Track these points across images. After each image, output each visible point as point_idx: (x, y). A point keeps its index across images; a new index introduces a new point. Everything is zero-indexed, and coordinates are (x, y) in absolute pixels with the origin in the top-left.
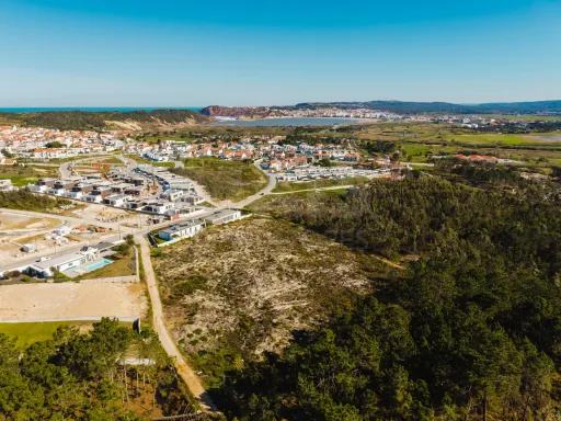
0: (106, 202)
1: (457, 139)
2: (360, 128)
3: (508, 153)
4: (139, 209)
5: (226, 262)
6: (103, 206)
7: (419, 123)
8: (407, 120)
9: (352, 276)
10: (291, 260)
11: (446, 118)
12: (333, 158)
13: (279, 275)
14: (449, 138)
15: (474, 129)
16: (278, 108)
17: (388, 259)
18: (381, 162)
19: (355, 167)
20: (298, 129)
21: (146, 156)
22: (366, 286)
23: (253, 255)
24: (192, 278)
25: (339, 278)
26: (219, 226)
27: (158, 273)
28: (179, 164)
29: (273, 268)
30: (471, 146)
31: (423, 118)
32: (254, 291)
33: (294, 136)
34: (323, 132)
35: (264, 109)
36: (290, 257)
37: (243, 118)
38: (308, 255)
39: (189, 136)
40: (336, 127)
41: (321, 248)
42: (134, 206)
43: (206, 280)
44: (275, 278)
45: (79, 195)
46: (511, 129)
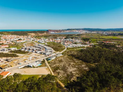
0: (36, 52)
1: (103, 37)
2: (81, 35)
3: (114, 41)
4: (42, 54)
5: (62, 64)
7: (94, 34)
8: (91, 33)
9: (85, 67)
10: (74, 64)
11: (100, 32)
12: (77, 42)
13: (72, 67)
14: (101, 37)
15: (106, 35)
16: (63, 30)
17: (91, 64)
18: (87, 43)
19: (82, 44)
20: (68, 35)
21: (39, 42)
22: (88, 69)
23: (66, 63)
24: (57, 67)
25: (83, 67)
26: (58, 57)
27: (50, 66)
28: (46, 44)
29: (71, 65)
30: (106, 39)
31: (95, 32)
32: (68, 70)
33: (67, 37)
34: (74, 36)
36: (73, 63)
37: (56, 32)
38: (76, 63)
39: (46, 37)
40: (76, 34)
41: (79, 62)
42: (41, 53)
43: (59, 68)
44: (71, 67)
45: (30, 51)
46: (114, 35)
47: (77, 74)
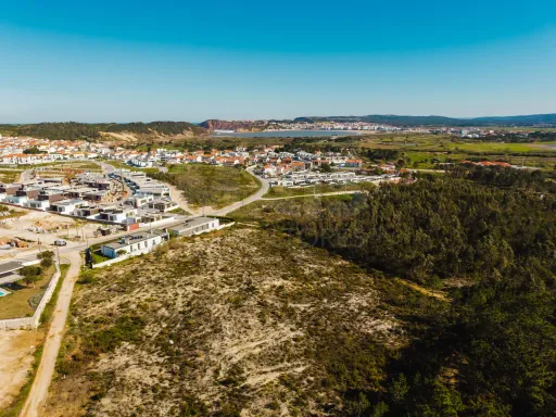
0: (53, 209)
1: (461, 147)
2: (359, 138)
4: (92, 217)
5: (180, 294)
6: (47, 214)
7: (418, 134)
8: (405, 132)
9: (373, 313)
10: (281, 287)
11: (444, 129)
12: (333, 164)
13: (261, 315)
14: (452, 147)
15: (476, 138)
16: (277, 122)
17: (420, 284)
18: (385, 168)
19: (358, 173)
20: (295, 139)
21: (130, 162)
23: (227, 281)
24: (123, 320)
25: (353, 317)
26: (186, 239)
27: (73, 310)
28: (162, 170)
29: (252, 302)
30: (478, 154)
31: (419, 130)
32: (216, 345)
33: (292, 145)
34: (321, 142)
35: (262, 122)
36: (278, 283)
37: (241, 130)
38: (306, 279)
40: (334, 137)
41: (325, 269)
42: (87, 213)
43: (143, 324)
44: (253, 321)
45: (23, 201)
46: (513, 139)
47: (291, 396)
